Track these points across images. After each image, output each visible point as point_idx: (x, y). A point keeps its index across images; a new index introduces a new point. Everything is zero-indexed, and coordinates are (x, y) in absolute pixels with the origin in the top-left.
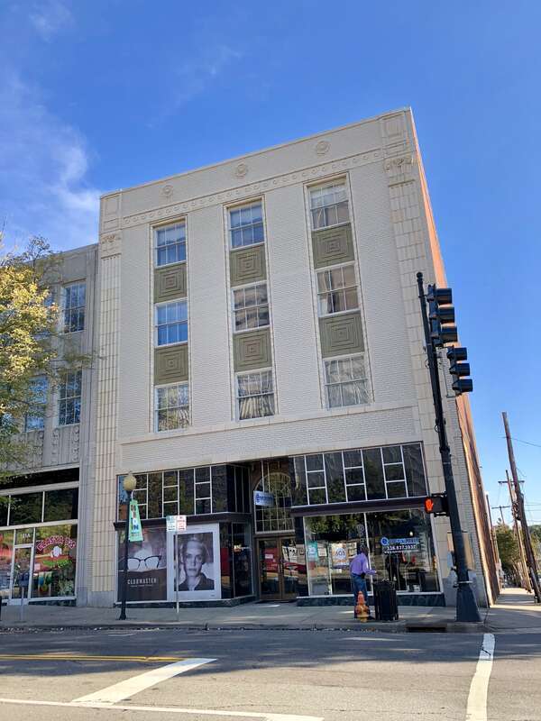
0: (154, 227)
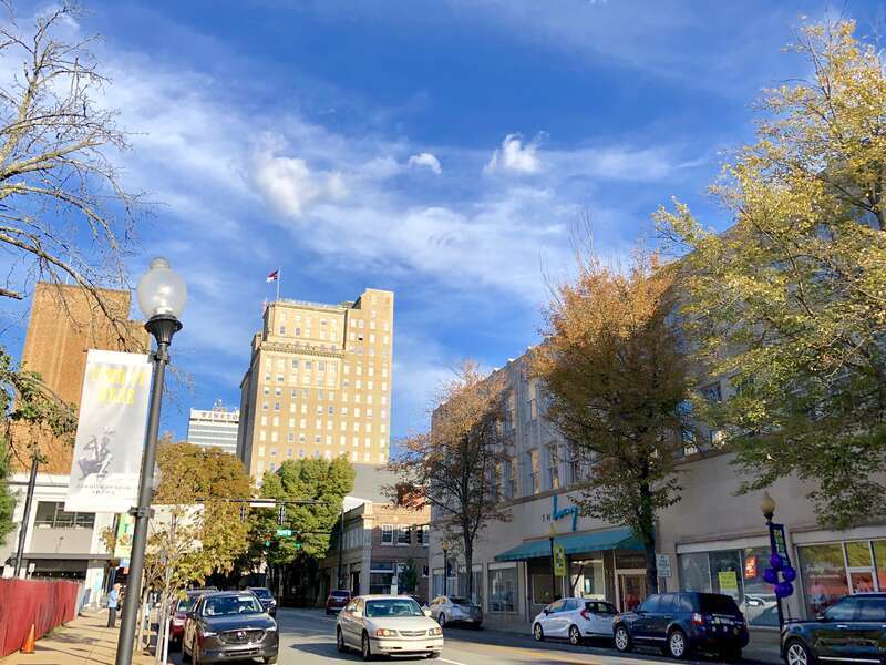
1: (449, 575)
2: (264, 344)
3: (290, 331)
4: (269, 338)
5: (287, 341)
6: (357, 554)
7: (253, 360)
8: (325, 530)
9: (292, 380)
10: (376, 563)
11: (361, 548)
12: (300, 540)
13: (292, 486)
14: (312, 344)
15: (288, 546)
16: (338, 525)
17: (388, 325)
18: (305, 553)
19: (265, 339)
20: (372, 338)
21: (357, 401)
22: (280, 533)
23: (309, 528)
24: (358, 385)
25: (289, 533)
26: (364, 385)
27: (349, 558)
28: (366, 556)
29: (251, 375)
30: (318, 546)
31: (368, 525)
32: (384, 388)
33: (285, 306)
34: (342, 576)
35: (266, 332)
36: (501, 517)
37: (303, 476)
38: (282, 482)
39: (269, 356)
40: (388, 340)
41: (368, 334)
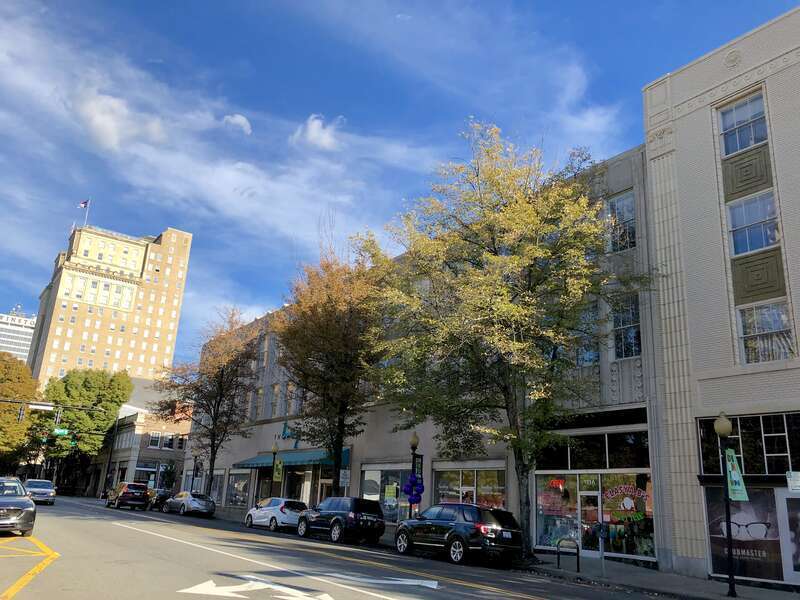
0: (717, 109)
1: (196, 476)
2: (67, 263)
3: (93, 255)
4: (72, 259)
5: (89, 263)
6: (126, 454)
7: (54, 277)
8: (100, 432)
9: (89, 299)
10: (141, 462)
11: (130, 449)
12: (75, 438)
13: (74, 393)
14: (113, 269)
15: (63, 443)
16: (112, 428)
17: (184, 261)
18: (80, 451)
19: (68, 259)
20: (168, 271)
21: (148, 323)
22: (57, 431)
23: (86, 429)
24: (150, 309)
25: (66, 432)
26: (156, 311)
27: (120, 457)
28: (134, 456)
29: (52, 288)
30: (91, 445)
31: (139, 431)
32: (173, 316)
33: (91, 233)
34: (111, 471)
35: (70, 253)
36: (244, 434)
37: (86, 385)
38: (66, 388)
39: (70, 275)
40: (182, 274)
41: (165, 268)
